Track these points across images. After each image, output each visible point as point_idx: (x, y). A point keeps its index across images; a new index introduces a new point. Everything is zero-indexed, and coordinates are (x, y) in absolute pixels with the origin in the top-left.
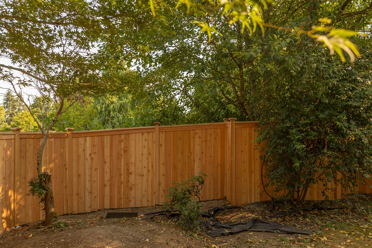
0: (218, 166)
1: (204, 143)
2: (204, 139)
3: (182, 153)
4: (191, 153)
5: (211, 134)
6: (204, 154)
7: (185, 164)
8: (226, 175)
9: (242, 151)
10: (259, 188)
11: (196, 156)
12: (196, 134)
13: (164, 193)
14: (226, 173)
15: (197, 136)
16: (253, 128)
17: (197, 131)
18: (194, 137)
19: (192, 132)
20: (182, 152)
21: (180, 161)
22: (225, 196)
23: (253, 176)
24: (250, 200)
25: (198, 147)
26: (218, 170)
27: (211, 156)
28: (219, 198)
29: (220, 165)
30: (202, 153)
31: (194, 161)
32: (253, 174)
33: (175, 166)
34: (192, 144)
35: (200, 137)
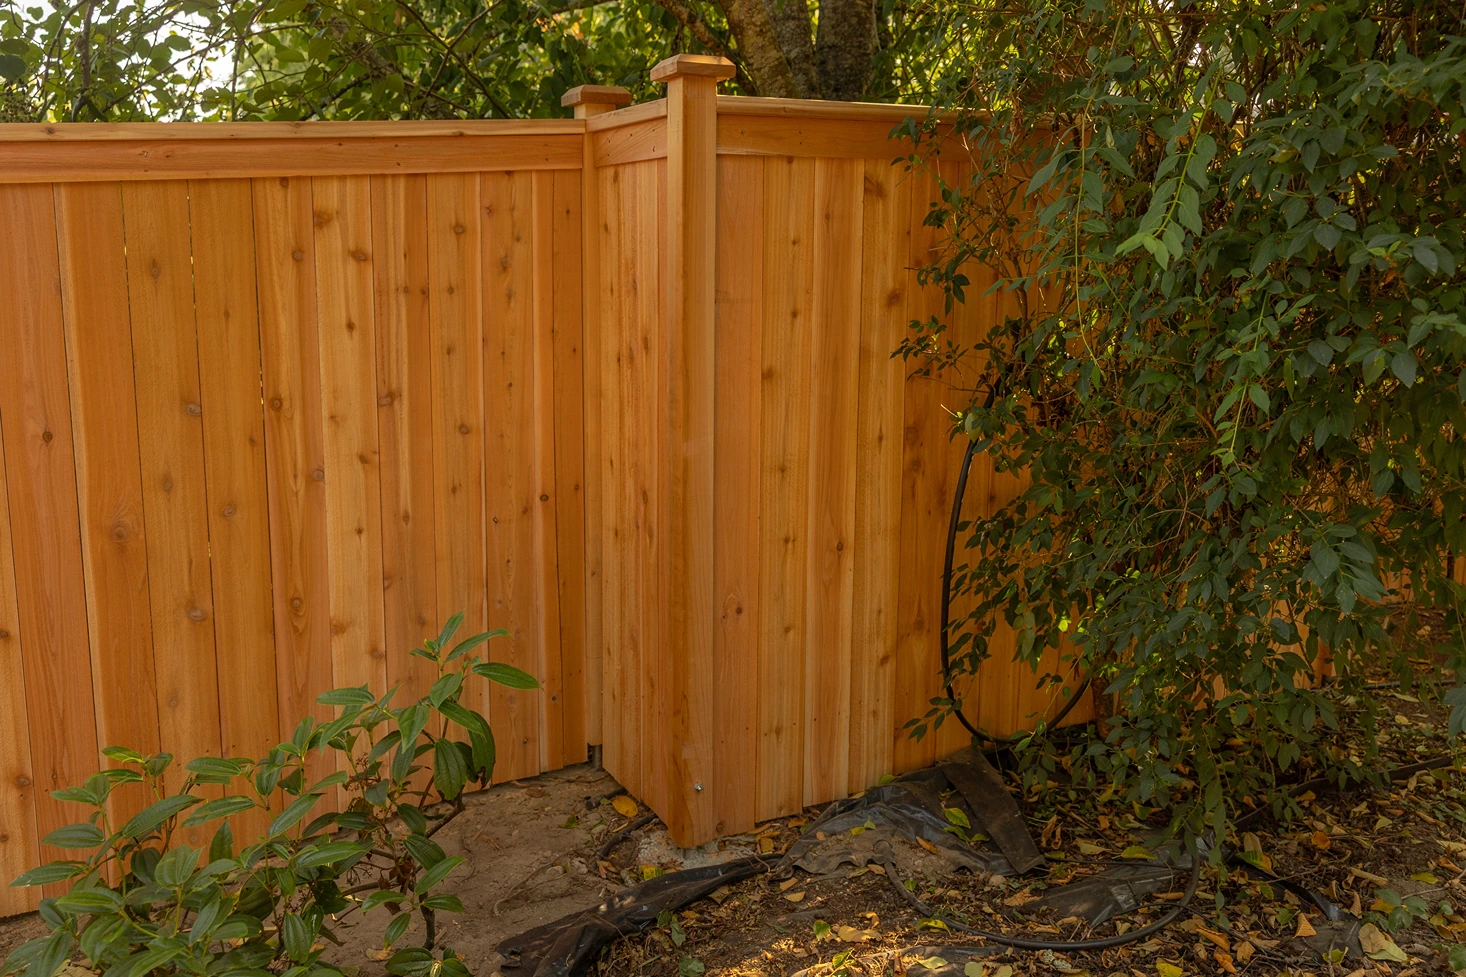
0: (527, 511)
1: (400, 308)
2: (397, 272)
3: (192, 406)
4: (276, 404)
5: (459, 230)
6: (403, 409)
7: (229, 509)
8: (597, 573)
9: (768, 375)
10: (889, 667)
11: (326, 428)
12: (321, 220)
13: (24, 804)
14: (599, 562)
15: (331, 244)
16: (860, 169)
17: (329, 196)
18: (298, 255)
19: (274, 200)
20: (186, 401)
21: (167, 483)
22: (589, 737)
23: (848, 579)
24: (824, 776)
25: (348, 344)
26: (526, 540)
27: (464, 429)
28: (544, 762)
29: (544, 498)
30: (390, 397)
31: (315, 478)
32: (849, 562)
33: (118, 538)
34: (285, 325)
35: (359, 256)
